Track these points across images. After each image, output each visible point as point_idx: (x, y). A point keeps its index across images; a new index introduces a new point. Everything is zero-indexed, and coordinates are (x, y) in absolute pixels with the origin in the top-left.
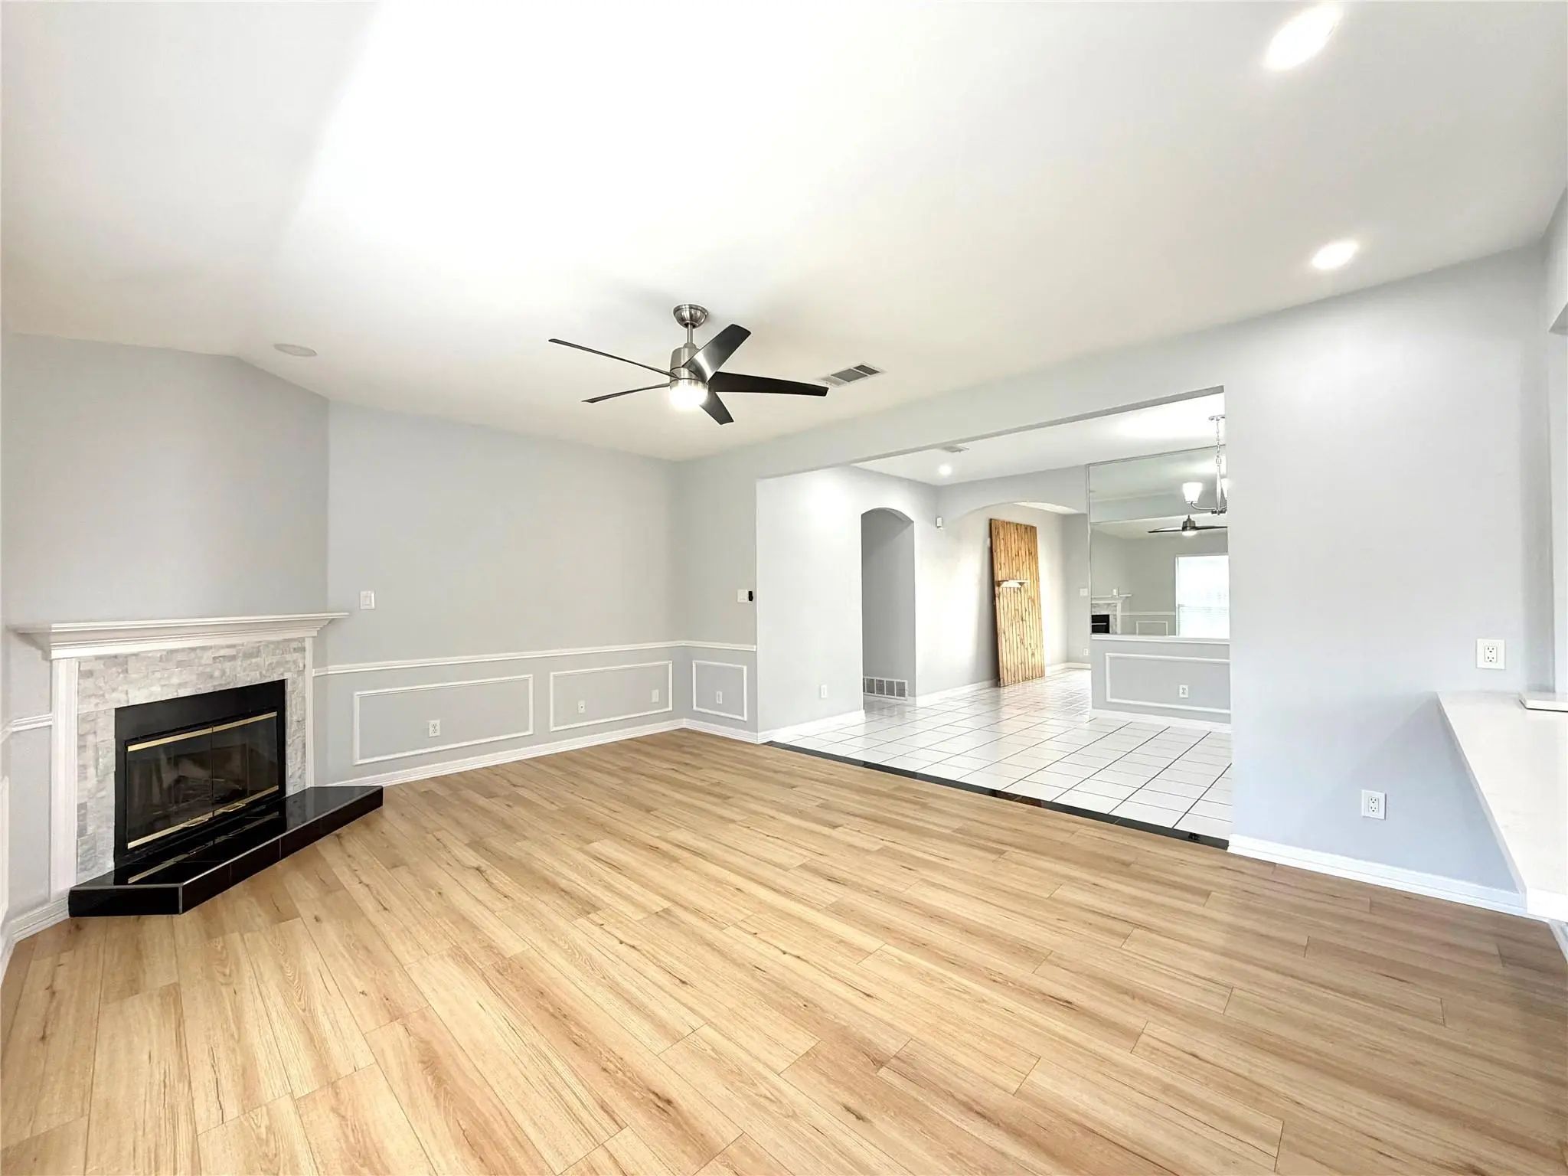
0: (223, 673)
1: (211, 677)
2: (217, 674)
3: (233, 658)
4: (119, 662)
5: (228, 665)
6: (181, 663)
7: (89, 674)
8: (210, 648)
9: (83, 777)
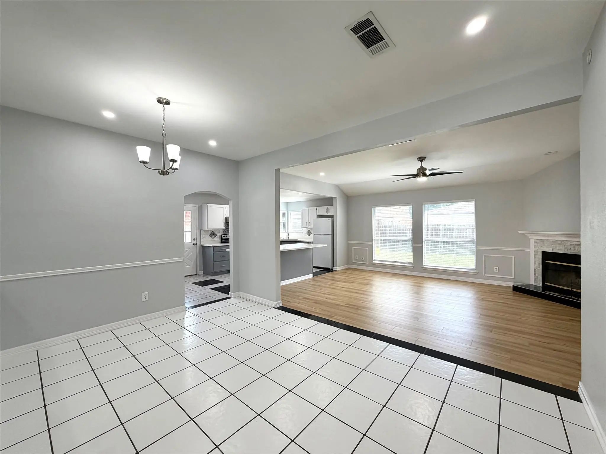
0: (575, 249)
1: (570, 249)
2: (572, 249)
4: (544, 241)
6: (560, 244)
7: (536, 242)
8: (569, 241)
9: (535, 263)
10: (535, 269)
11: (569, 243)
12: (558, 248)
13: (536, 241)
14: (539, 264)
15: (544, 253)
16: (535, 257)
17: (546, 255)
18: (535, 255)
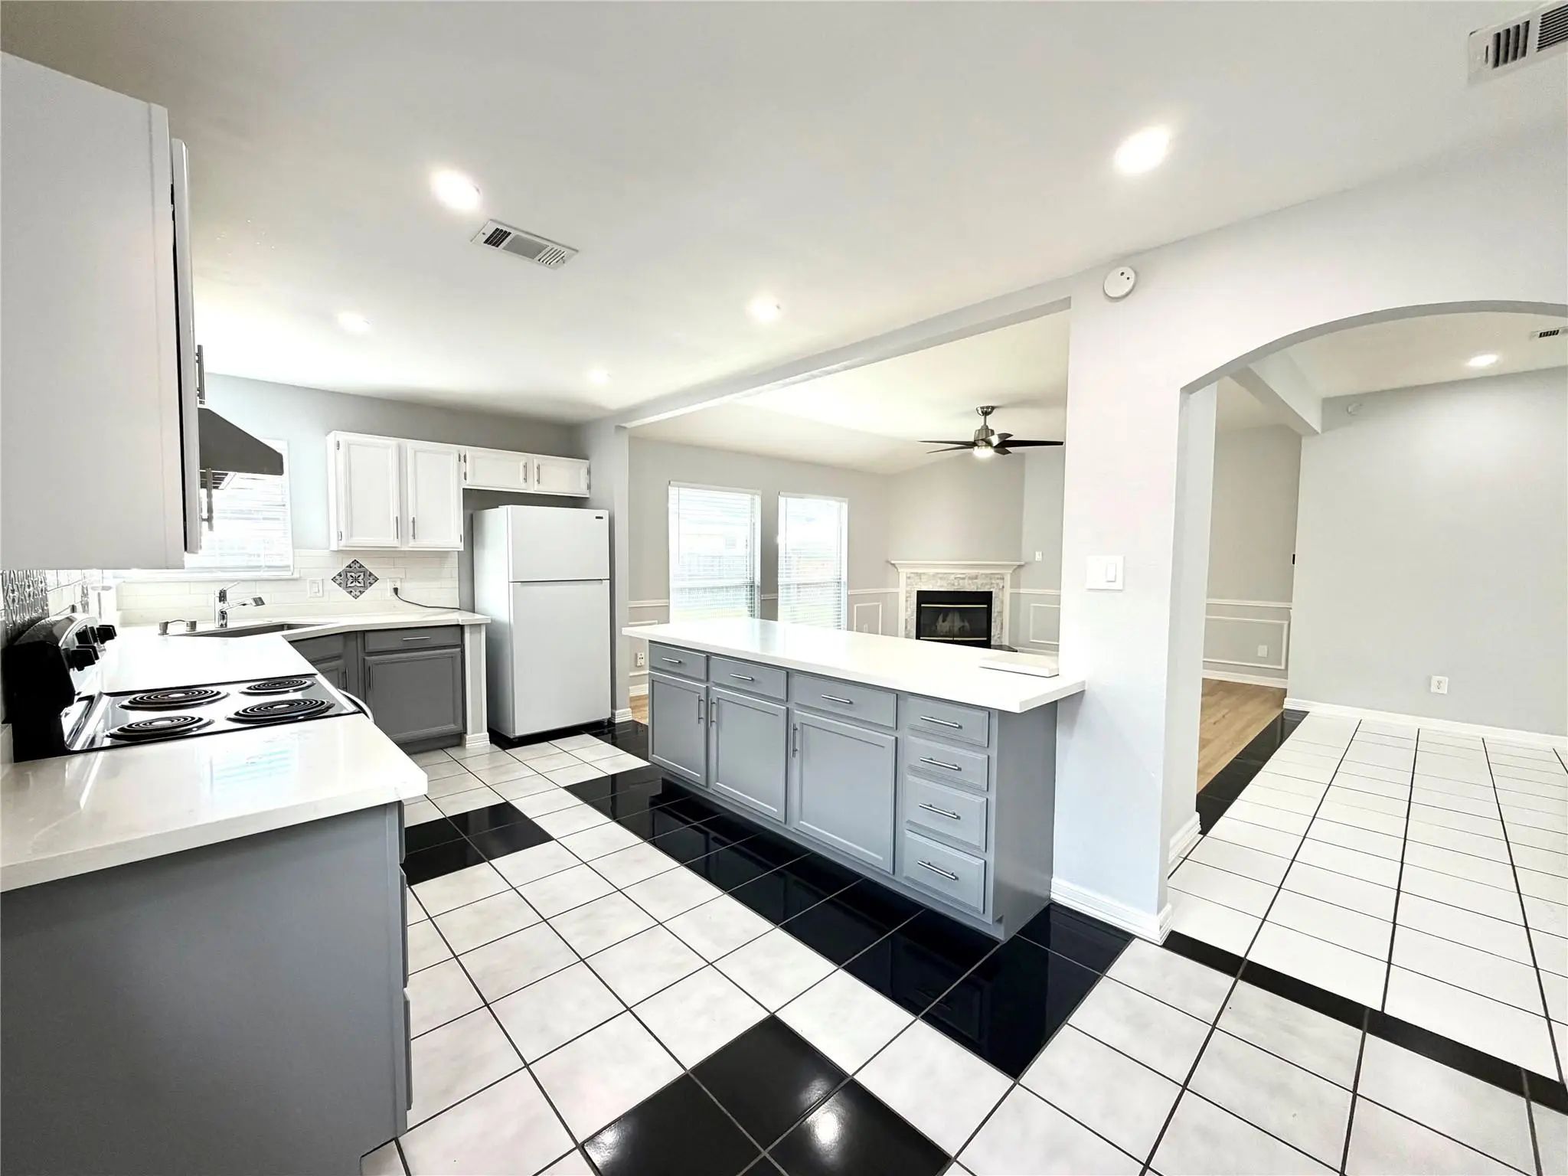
0: (959, 584)
1: (953, 585)
2: (956, 584)
3: (964, 579)
4: (919, 575)
5: (961, 581)
6: (941, 578)
7: (909, 578)
8: (953, 574)
9: (906, 611)
10: (906, 620)
11: (953, 577)
12: (938, 584)
13: (908, 575)
14: (913, 612)
15: (919, 593)
16: (907, 601)
17: (923, 597)
18: (907, 597)
